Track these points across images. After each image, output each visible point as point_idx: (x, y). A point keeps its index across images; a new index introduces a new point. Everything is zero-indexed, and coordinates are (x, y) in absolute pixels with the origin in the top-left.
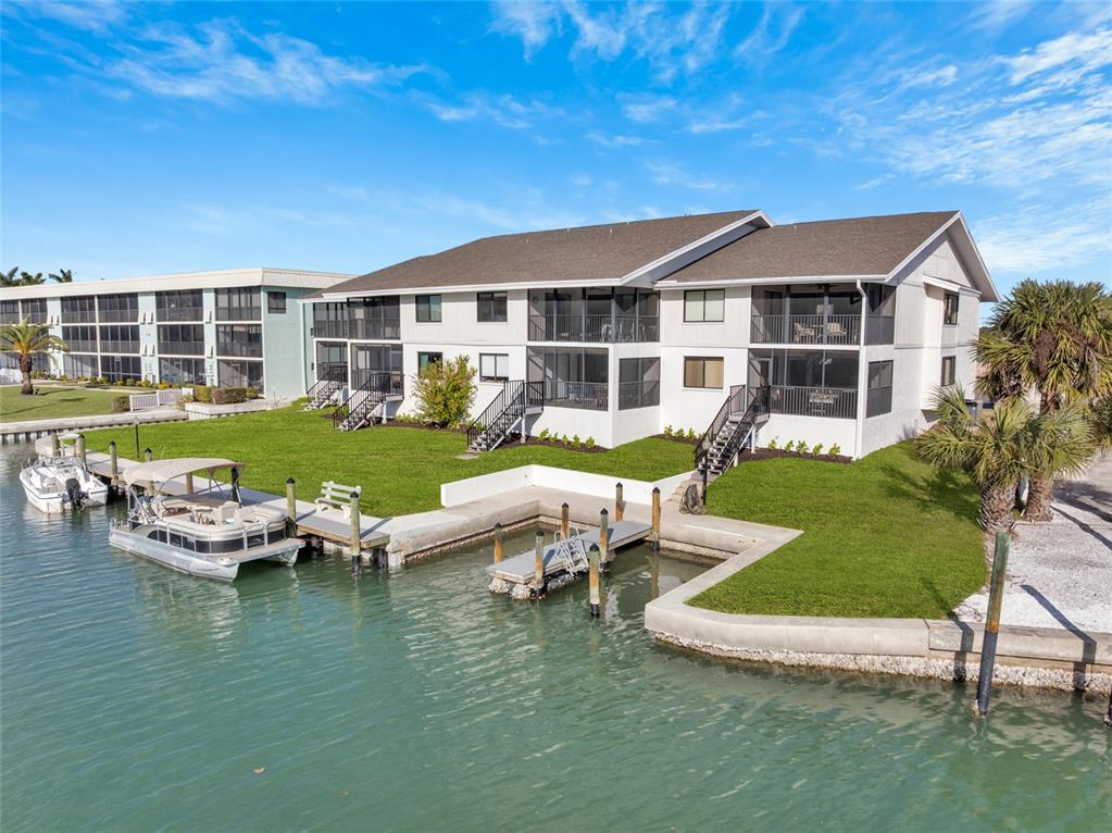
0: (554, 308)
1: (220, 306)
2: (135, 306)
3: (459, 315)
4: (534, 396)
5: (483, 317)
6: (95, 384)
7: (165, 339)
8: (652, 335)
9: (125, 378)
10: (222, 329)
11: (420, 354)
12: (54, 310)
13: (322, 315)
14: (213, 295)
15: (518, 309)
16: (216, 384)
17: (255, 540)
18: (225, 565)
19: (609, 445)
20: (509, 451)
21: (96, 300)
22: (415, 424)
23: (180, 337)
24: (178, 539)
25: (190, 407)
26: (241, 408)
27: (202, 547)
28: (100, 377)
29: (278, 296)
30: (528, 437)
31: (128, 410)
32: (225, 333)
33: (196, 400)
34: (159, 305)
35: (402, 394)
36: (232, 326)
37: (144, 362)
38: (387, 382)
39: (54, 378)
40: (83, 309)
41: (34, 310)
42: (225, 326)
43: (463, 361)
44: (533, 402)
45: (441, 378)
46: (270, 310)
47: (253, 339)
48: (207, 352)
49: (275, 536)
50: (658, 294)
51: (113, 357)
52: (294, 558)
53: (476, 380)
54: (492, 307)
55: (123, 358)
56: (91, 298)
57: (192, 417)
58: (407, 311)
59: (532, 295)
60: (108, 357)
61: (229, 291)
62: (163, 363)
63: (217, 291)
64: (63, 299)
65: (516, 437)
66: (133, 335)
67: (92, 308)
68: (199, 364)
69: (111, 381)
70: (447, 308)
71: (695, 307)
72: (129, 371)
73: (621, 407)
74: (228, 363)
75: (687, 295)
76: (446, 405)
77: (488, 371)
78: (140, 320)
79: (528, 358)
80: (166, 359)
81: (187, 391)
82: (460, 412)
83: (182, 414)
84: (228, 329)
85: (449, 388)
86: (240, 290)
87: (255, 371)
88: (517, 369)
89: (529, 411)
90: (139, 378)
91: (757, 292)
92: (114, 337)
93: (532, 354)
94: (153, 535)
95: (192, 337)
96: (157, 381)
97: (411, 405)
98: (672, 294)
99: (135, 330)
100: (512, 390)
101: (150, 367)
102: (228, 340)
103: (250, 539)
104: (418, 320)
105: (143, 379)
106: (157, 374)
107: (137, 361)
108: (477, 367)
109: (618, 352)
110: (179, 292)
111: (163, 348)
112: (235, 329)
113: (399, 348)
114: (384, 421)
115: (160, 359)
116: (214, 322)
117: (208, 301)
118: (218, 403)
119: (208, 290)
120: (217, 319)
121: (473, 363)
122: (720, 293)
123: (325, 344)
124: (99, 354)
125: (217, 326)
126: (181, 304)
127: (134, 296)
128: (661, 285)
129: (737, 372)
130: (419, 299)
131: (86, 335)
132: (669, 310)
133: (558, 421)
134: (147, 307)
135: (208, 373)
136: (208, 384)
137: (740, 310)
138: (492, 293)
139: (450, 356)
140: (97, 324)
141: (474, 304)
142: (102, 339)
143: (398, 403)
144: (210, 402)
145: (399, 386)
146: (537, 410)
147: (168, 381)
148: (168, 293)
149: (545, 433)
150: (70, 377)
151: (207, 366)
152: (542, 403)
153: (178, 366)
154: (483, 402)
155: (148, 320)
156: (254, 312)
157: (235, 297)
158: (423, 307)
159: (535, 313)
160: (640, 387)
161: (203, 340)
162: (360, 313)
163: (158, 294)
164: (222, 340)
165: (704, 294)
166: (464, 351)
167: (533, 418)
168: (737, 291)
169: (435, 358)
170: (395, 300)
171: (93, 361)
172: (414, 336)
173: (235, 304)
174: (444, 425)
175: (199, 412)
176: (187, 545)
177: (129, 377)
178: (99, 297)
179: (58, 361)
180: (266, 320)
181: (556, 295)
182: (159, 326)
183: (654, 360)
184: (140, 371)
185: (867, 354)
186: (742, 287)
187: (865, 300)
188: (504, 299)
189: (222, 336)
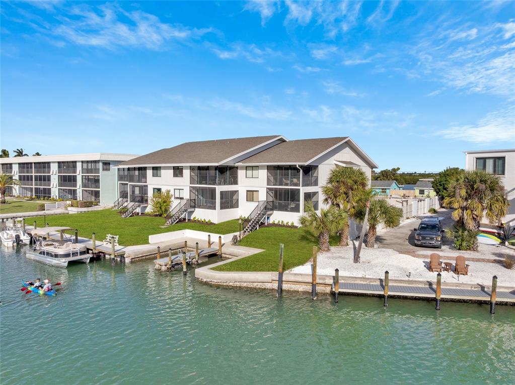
0: (202, 173)
1: (84, 168)
2: (49, 167)
3: (167, 174)
4: (193, 204)
5: (175, 175)
6: (32, 199)
7: (61, 181)
8: (235, 182)
9: (44, 197)
10: (84, 177)
11: (154, 189)
12: (15, 168)
13: (122, 173)
14: (81, 163)
15: (187, 173)
16: (81, 199)
19: (216, 222)
20: (179, 224)
21: (33, 164)
22: (149, 215)
23: (67, 180)
25: (69, 209)
26: (90, 209)
28: (34, 196)
29: (107, 164)
30: (189, 220)
31: (44, 210)
33: (72, 206)
34: (59, 167)
35: (147, 203)
36: (88, 176)
37: (52, 190)
38: (143, 200)
39: (14, 196)
40: (28, 168)
41: (7, 168)
42: (85, 176)
43: (168, 192)
44: (191, 207)
45: (160, 198)
46: (103, 169)
47: (96, 181)
48: (78, 187)
50: (237, 168)
51: (39, 188)
53: (173, 199)
54: (178, 172)
55: (44, 188)
56: (31, 163)
57: (70, 213)
58: (149, 173)
59: (192, 168)
60: (37, 188)
61: (88, 162)
62: (60, 190)
63: (82, 162)
64: (19, 164)
65: (185, 219)
66: (48, 179)
67: (31, 168)
68: (75, 191)
69: (38, 198)
70: (163, 172)
71: (249, 172)
72: (46, 194)
73: (221, 208)
74: (86, 191)
75: (247, 168)
76: (161, 208)
77: (177, 196)
78: (51, 173)
79: (190, 191)
80: (61, 189)
81: (69, 202)
82: (166, 211)
83: (66, 211)
84: (87, 177)
85: (163, 201)
86: (91, 162)
87: (97, 194)
88: (186, 195)
89: (189, 210)
90: (50, 197)
91: (269, 168)
92: (40, 180)
93: (192, 189)
95: (72, 180)
96: (58, 198)
97: (149, 209)
98: (242, 168)
99: (49, 177)
100: (183, 202)
101: (55, 192)
102: (87, 181)
103: (73, 254)
104: (153, 176)
105: (52, 197)
106: (57, 195)
107: (49, 189)
108: (173, 194)
109: (219, 189)
110: (67, 162)
111: (60, 185)
112: (89, 177)
113: (147, 186)
114: (140, 214)
115: (59, 189)
116: (81, 174)
117: (79, 165)
118: (81, 207)
119: (79, 161)
120: (82, 173)
121: (172, 193)
122: (257, 167)
123: (122, 184)
124: (34, 187)
125: (82, 176)
126: (68, 167)
127: (49, 163)
128: (237, 165)
129: (262, 196)
130: (154, 168)
131: (29, 178)
132: (241, 173)
133: (200, 214)
134: (54, 168)
135: (78, 195)
136: (78, 200)
137: (263, 174)
138: (178, 167)
139: (163, 190)
140: (33, 174)
141: (172, 171)
142: (35, 180)
143: (146, 207)
144: (78, 207)
145: (147, 201)
146: (193, 210)
147: (62, 198)
148: (63, 162)
149: (195, 218)
150: (21, 196)
151: (78, 192)
152: (195, 207)
153: (66, 192)
154: (175, 206)
155: (54, 173)
156: (97, 171)
157: (90, 165)
158: (155, 171)
159: (192, 174)
160: (229, 201)
161: (76, 181)
162: (137, 173)
163: (59, 163)
164: (84, 182)
165: (253, 168)
166: (169, 188)
167: (192, 212)
168: (262, 167)
169: (159, 190)
170: (145, 169)
171: (31, 189)
172: (152, 182)
173: (90, 167)
174: (160, 215)
175: (73, 211)
177: (46, 196)
178: (35, 163)
179: (16, 190)
180: (102, 174)
181: (200, 168)
182: (59, 176)
183: (237, 192)
184: (50, 194)
185: (303, 190)
186: (264, 166)
187: (301, 171)
188: (182, 169)
189: (84, 180)
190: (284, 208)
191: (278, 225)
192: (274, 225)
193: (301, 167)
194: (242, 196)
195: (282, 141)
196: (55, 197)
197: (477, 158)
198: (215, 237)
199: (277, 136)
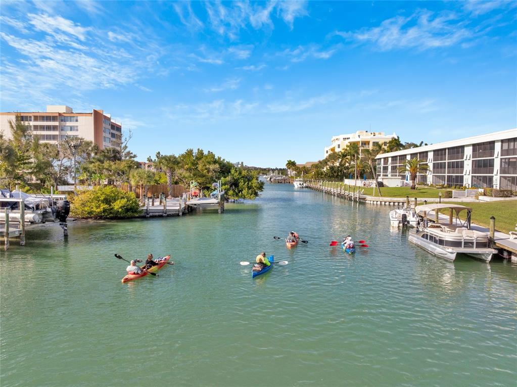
1: (503, 149)
2: (463, 152)
6: (443, 187)
7: (475, 167)
10: (503, 160)
12: (431, 156)
14: (500, 143)
16: (498, 188)
17: (468, 244)
18: (450, 253)
21: (447, 150)
23: (482, 166)
24: (432, 238)
25: (481, 198)
26: (508, 199)
27: (441, 242)
28: (446, 184)
31: (452, 197)
32: (505, 162)
33: (484, 195)
34: (474, 150)
36: (509, 158)
37: (465, 177)
39: (428, 185)
40: (442, 154)
41: (423, 157)
42: (505, 159)
48: (495, 172)
49: (480, 245)
51: (452, 176)
52: (490, 258)
55: (456, 176)
56: (445, 149)
60: (450, 176)
61: (509, 140)
62: (474, 178)
63: (502, 141)
64: (434, 151)
66: (461, 166)
67: (445, 154)
68: (491, 178)
69: (450, 186)
72: (457, 182)
74: (505, 178)
78: (465, 158)
80: (475, 176)
81: (481, 191)
83: (477, 201)
84: (507, 160)
90: (462, 185)
92: (453, 167)
94: (423, 236)
95: (489, 165)
96: (470, 187)
99: (462, 163)
101: (467, 180)
102: (507, 166)
103: (465, 243)
105: (464, 186)
106: (470, 183)
107: (462, 177)
110: (484, 143)
111: (474, 171)
112: (511, 160)
115: (472, 176)
116: (500, 157)
118: (495, 196)
119: (498, 141)
120: (501, 156)
124: (446, 175)
125: (501, 159)
126: (485, 149)
127: (463, 147)
131: (442, 166)
134: (468, 151)
135: (495, 183)
136: (494, 187)
140: (447, 161)
142: (448, 168)
144: (492, 196)
147: (474, 186)
148: (478, 144)
150: (434, 185)
151: (494, 179)
153: (480, 180)
155: (468, 158)
157: (512, 143)
161: (493, 166)
163: (474, 145)
164: (503, 166)
171: (444, 177)
173: (512, 147)
175: (484, 200)
176: (436, 241)
177: (458, 185)
178: (449, 149)
179: (430, 178)
182: (473, 161)
184: (462, 182)
189: (503, 164)
196: (467, 185)
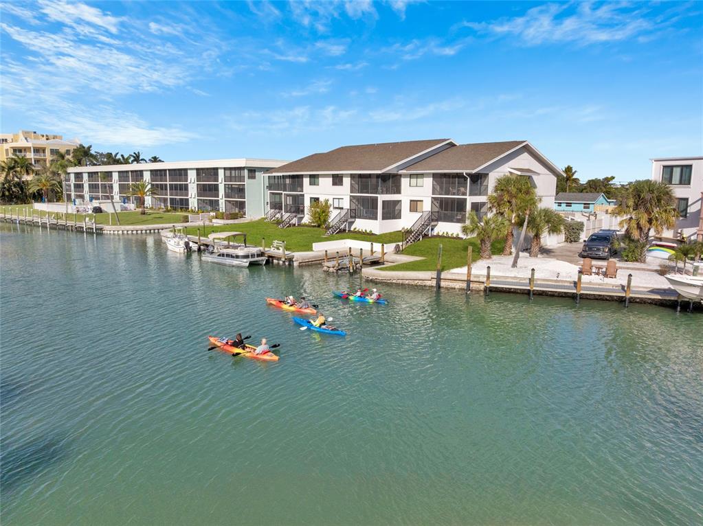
0: (362, 182)
1: (226, 176)
2: (186, 175)
3: (325, 182)
4: (354, 214)
5: (334, 184)
6: (168, 211)
7: (200, 190)
8: (399, 192)
9: (181, 208)
10: (227, 186)
11: (311, 198)
13: (272, 181)
14: (223, 170)
15: (347, 181)
16: (224, 211)
19: (378, 233)
20: (340, 235)
21: (167, 171)
22: (305, 225)
23: (208, 190)
25: (214, 221)
26: (236, 221)
28: (169, 207)
29: (252, 171)
30: (349, 231)
31: (188, 222)
32: (228, 188)
33: (216, 218)
34: (198, 174)
35: (304, 214)
36: (232, 185)
37: (190, 201)
38: (298, 209)
39: (146, 208)
40: (161, 175)
41: (137, 176)
42: (229, 185)
43: (327, 201)
44: (351, 217)
45: (318, 208)
46: (249, 178)
47: (241, 191)
48: (220, 197)
50: (400, 175)
51: (176, 198)
53: (331, 209)
54: (337, 180)
55: (180, 199)
56: (165, 170)
57: (215, 225)
58: (306, 181)
59: (352, 176)
60: (173, 198)
61: (231, 169)
63: (225, 169)
64: (151, 171)
65: (345, 230)
66: (185, 188)
67: (165, 175)
68: (217, 202)
69: (175, 209)
70: (321, 180)
71: (414, 181)
72: (184, 204)
73: (383, 219)
74: (229, 202)
75: (411, 176)
76: (320, 218)
77: (336, 205)
78: (189, 181)
79: (351, 200)
80: (201, 200)
81: (212, 214)
82: (325, 221)
83: (211, 224)
85: (321, 210)
86: (235, 169)
87: (242, 205)
88: (346, 204)
89: (349, 220)
90: (188, 208)
91: (435, 176)
92: (176, 189)
93: (352, 198)
94: (219, 256)
95: (213, 189)
96: (197, 210)
97: (307, 219)
98: (406, 176)
99: (186, 186)
100: (343, 212)
101: (193, 203)
102: (230, 191)
104: (310, 184)
105: (190, 208)
106: (196, 206)
107: (187, 200)
108: (332, 203)
109: (382, 198)
110: (208, 169)
111: (199, 195)
112: (234, 186)
113: (303, 195)
114: (296, 225)
115: (198, 199)
117: (221, 172)
118: (227, 219)
119: (221, 168)
120: (225, 182)
121: (330, 202)
122: (422, 175)
123: (273, 193)
124: (169, 197)
125: (225, 185)
126: (208, 174)
127: (186, 170)
128: (400, 172)
129: (427, 206)
130: (311, 176)
131: (163, 187)
132: (405, 182)
133: (361, 224)
134: (192, 175)
135: (221, 206)
136: (221, 211)
137: (428, 182)
138: (337, 175)
139: (322, 199)
140: (168, 183)
141: (331, 179)
142: (170, 190)
143: (302, 218)
144: (223, 219)
145: (303, 211)
146: (353, 220)
147: (201, 209)
148: (202, 169)
149: (355, 229)
150: (154, 207)
151: (220, 203)
152: (355, 218)
153: (206, 203)
154: (334, 215)
155: (193, 181)
156: (241, 178)
157: (233, 172)
158: (313, 179)
159: (353, 182)
160: (392, 211)
161: (218, 191)
162: (288, 181)
163: (197, 169)
164: (227, 191)
165: (417, 176)
166: (327, 197)
167: (352, 223)
168: (427, 175)
169: (317, 199)
170: (302, 176)
171: (165, 200)
172: (309, 191)
173: (233, 175)
174: (319, 226)
175: (218, 222)
177: (183, 208)
178: (169, 170)
179: (148, 200)
180: (248, 183)
181: (360, 176)
182: (198, 184)
183: (399, 202)
184: (188, 205)
185: (470, 200)
186: (429, 174)
187: (469, 179)
188: (342, 177)
189: (227, 189)
190: (449, 219)
191: (442, 237)
192: (438, 236)
193: (469, 175)
194: (405, 207)
195: (452, 145)
196: (193, 208)
197: (664, 167)
198: (377, 247)
199: (445, 140)
